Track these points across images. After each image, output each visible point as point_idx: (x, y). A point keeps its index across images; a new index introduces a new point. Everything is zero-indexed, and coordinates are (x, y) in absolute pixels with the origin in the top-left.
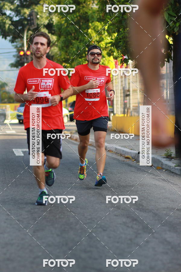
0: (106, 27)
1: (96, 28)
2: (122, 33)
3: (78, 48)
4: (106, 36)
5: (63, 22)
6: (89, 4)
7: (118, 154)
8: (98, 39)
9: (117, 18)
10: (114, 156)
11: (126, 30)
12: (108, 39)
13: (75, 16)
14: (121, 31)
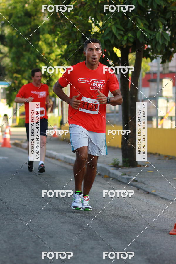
0: (56, 40)
1: (47, 41)
2: (71, 46)
3: (29, 59)
4: (56, 48)
5: (14, 34)
6: (40, 17)
7: (67, 162)
8: (48, 51)
9: (67, 31)
10: (63, 165)
11: (75, 43)
12: (58, 52)
13: (26, 28)
14: (70, 44)
